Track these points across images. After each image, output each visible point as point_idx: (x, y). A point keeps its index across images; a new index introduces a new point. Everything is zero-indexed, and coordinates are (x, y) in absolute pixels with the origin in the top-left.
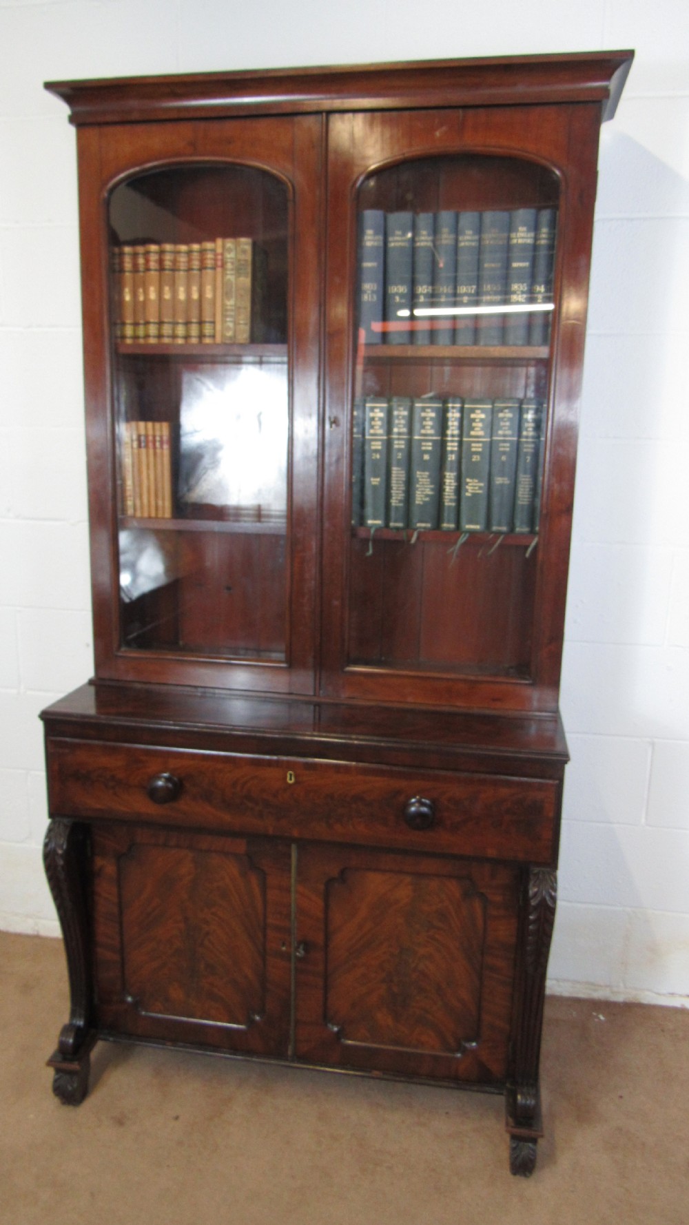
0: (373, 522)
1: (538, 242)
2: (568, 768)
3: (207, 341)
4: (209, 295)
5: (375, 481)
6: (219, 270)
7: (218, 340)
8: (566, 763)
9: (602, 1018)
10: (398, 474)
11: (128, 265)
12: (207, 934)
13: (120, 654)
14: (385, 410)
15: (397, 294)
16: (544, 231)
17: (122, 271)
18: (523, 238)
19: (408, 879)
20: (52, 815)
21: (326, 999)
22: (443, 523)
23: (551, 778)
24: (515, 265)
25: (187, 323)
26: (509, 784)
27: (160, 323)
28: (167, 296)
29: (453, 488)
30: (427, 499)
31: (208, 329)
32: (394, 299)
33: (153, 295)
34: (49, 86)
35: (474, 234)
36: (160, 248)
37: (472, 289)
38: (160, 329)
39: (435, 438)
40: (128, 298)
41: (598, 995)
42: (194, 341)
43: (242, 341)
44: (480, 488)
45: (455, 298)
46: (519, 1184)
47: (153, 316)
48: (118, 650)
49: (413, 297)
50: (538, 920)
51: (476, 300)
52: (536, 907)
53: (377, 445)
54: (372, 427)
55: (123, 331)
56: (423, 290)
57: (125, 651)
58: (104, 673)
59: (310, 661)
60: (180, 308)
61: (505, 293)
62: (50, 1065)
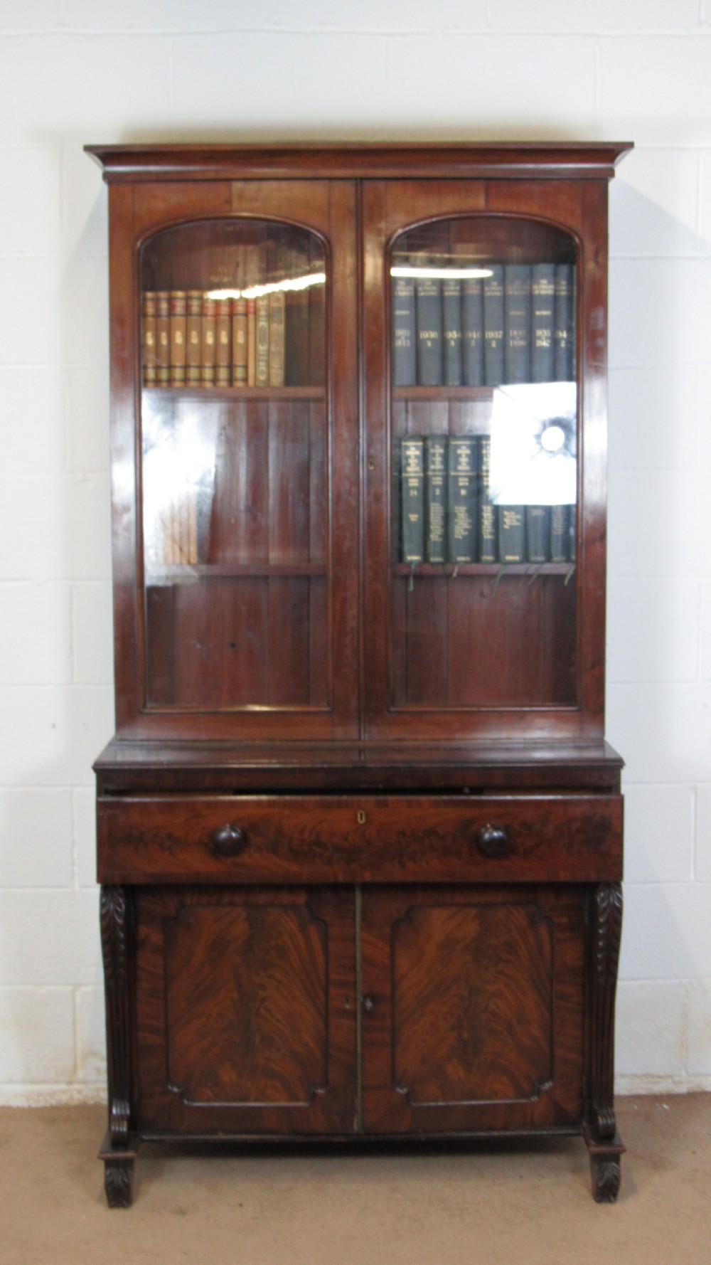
0: (413, 558)
1: (558, 293)
3: (239, 384)
4: (240, 338)
5: (414, 517)
6: (251, 317)
7: (251, 382)
8: (622, 768)
9: (666, 1106)
10: (436, 510)
11: (150, 309)
12: (263, 1000)
13: (146, 711)
14: (421, 448)
15: (429, 339)
16: (564, 283)
17: (145, 315)
18: (545, 290)
19: (474, 912)
20: (100, 880)
21: (393, 1058)
22: (482, 555)
24: (538, 313)
25: (215, 367)
27: (186, 367)
28: (194, 340)
29: (491, 521)
30: (466, 533)
31: (239, 373)
32: (426, 343)
33: (179, 339)
34: (88, 149)
35: (499, 285)
36: (187, 294)
37: (499, 335)
38: (186, 373)
39: (470, 474)
40: (150, 341)
41: (659, 1088)
42: (223, 384)
43: (276, 385)
44: (518, 520)
45: (484, 342)
46: (605, 1208)
47: (178, 361)
48: (144, 706)
49: (444, 342)
50: (607, 922)
51: (504, 344)
52: (605, 909)
53: (414, 483)
54: (408, 465)
55: (145, 375)
56: (453, 335)
57: (152, 708)
58: (127, 733)
59: (354, 703)
60: (209, 353)
61: (531, 338)
62: (100, 1158)
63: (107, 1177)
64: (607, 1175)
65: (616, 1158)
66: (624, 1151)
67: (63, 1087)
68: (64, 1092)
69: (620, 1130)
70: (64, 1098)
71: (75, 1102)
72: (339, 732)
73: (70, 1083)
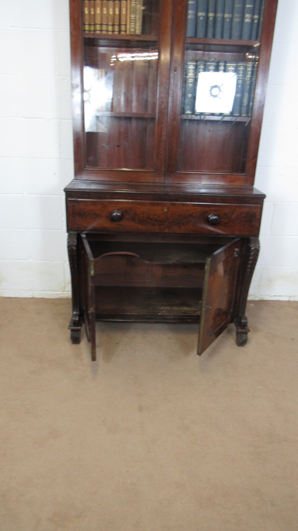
0: (189, 112)
2: (265, 200)
3: (123, 33)
4: (124, 12)
5: (190, 95)
6: (129, 1)
7: (128, 33)
8: (265, 198)
13: (86, 169)
14: (195, 66)
15: (201, 16)
20: (68, 231)
23: (259, 204)
24: (248, 6)
25: (113, 25)
26: (245, 207)
27: (101, 25)
28: (105, 12)
31: (123, 28)
32: (200, 18)
33: (98, 11)
37: (230, 16)
38: (101, 27)
40: (86, 12)
42: (116, 33)
43: (138, 34)
45: (223, 18)
46: (241, 348)
47: (98, 21)
48: (85, 167)
49: (207, 18)
50: (254, 255)
51: (232, 19)
52: (253, 250)
53: (191, 80)
54: (189, 73)
55: (84, 28)
56: (211, 15)
57: (88, 168)
58: (79, 177)
59: (163, 169)
60: (111, 18)
61: (243, 18)
62: (69, 329)
63: (72, 334)
64: (243, 338)
65: (246, 333)
66: (249, 331)
67: (61, 292)
68: (61, 294)
69: (249, 324)
70: (61, 296)
71: (65, 297)
72: (157, 180)
73: (63, 291)
